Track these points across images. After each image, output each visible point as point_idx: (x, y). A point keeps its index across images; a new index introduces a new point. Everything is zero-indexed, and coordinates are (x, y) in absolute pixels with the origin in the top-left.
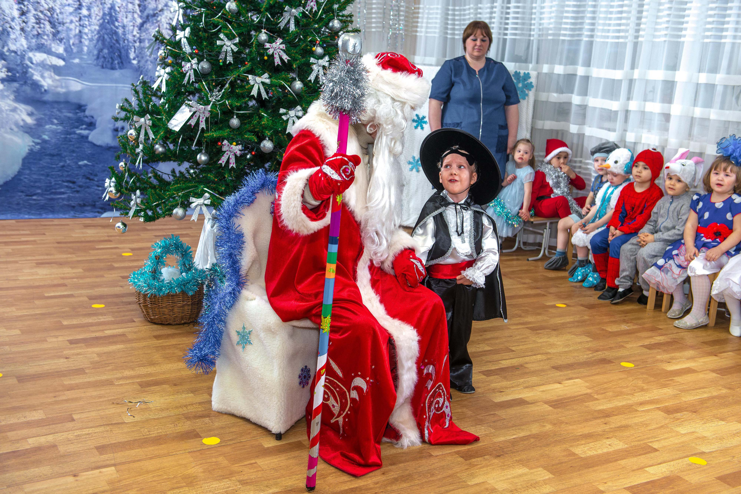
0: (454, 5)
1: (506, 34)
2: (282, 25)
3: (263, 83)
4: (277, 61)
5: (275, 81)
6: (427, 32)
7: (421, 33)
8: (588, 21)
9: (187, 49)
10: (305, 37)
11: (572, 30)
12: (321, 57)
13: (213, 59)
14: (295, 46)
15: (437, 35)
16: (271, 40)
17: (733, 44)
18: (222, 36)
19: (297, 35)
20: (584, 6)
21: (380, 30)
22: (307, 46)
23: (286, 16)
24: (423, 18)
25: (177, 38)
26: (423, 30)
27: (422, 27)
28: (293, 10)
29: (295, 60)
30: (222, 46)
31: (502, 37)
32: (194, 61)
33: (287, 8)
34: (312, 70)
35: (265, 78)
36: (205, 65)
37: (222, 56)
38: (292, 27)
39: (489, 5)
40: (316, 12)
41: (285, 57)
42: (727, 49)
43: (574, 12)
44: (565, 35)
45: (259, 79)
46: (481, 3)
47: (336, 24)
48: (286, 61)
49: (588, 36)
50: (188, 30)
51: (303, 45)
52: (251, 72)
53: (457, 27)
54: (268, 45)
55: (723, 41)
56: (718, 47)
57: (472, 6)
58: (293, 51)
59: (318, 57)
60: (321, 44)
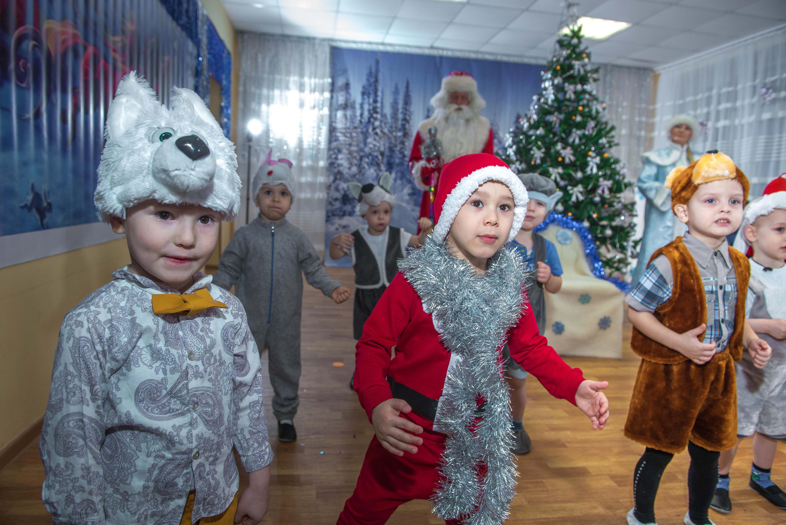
2: (571, 140)
3: (559, 174)
4: (567, 161)
5: (566, 171)
9: (513, 158)
10: (585, 147)
12: (595, 158)
13: (528, 162)
16: (564, 148)
18: (534, 148)
19: (579, 146)
22: (586, 152)
23: (574, 135)
25: (508, 153)
28: (578, 132)
29: (578, 160)
30: (533, 155)
32: (518, 163)
33: (574, 130)
34: (588, 165)
35: (560, 170)
36: (523, 166)
37: (534, 160)
38: (577, 141)
40: (591, 135)
41: (573, 158)
45: (556, 170)
47: (603, 141)
48: (573, 161)
50: (514, 147)
51: (583, 152)
52: (552, 166)
54: (562, 151)
58: (578, 155)
59: (593, 158)
60: (594, 151)
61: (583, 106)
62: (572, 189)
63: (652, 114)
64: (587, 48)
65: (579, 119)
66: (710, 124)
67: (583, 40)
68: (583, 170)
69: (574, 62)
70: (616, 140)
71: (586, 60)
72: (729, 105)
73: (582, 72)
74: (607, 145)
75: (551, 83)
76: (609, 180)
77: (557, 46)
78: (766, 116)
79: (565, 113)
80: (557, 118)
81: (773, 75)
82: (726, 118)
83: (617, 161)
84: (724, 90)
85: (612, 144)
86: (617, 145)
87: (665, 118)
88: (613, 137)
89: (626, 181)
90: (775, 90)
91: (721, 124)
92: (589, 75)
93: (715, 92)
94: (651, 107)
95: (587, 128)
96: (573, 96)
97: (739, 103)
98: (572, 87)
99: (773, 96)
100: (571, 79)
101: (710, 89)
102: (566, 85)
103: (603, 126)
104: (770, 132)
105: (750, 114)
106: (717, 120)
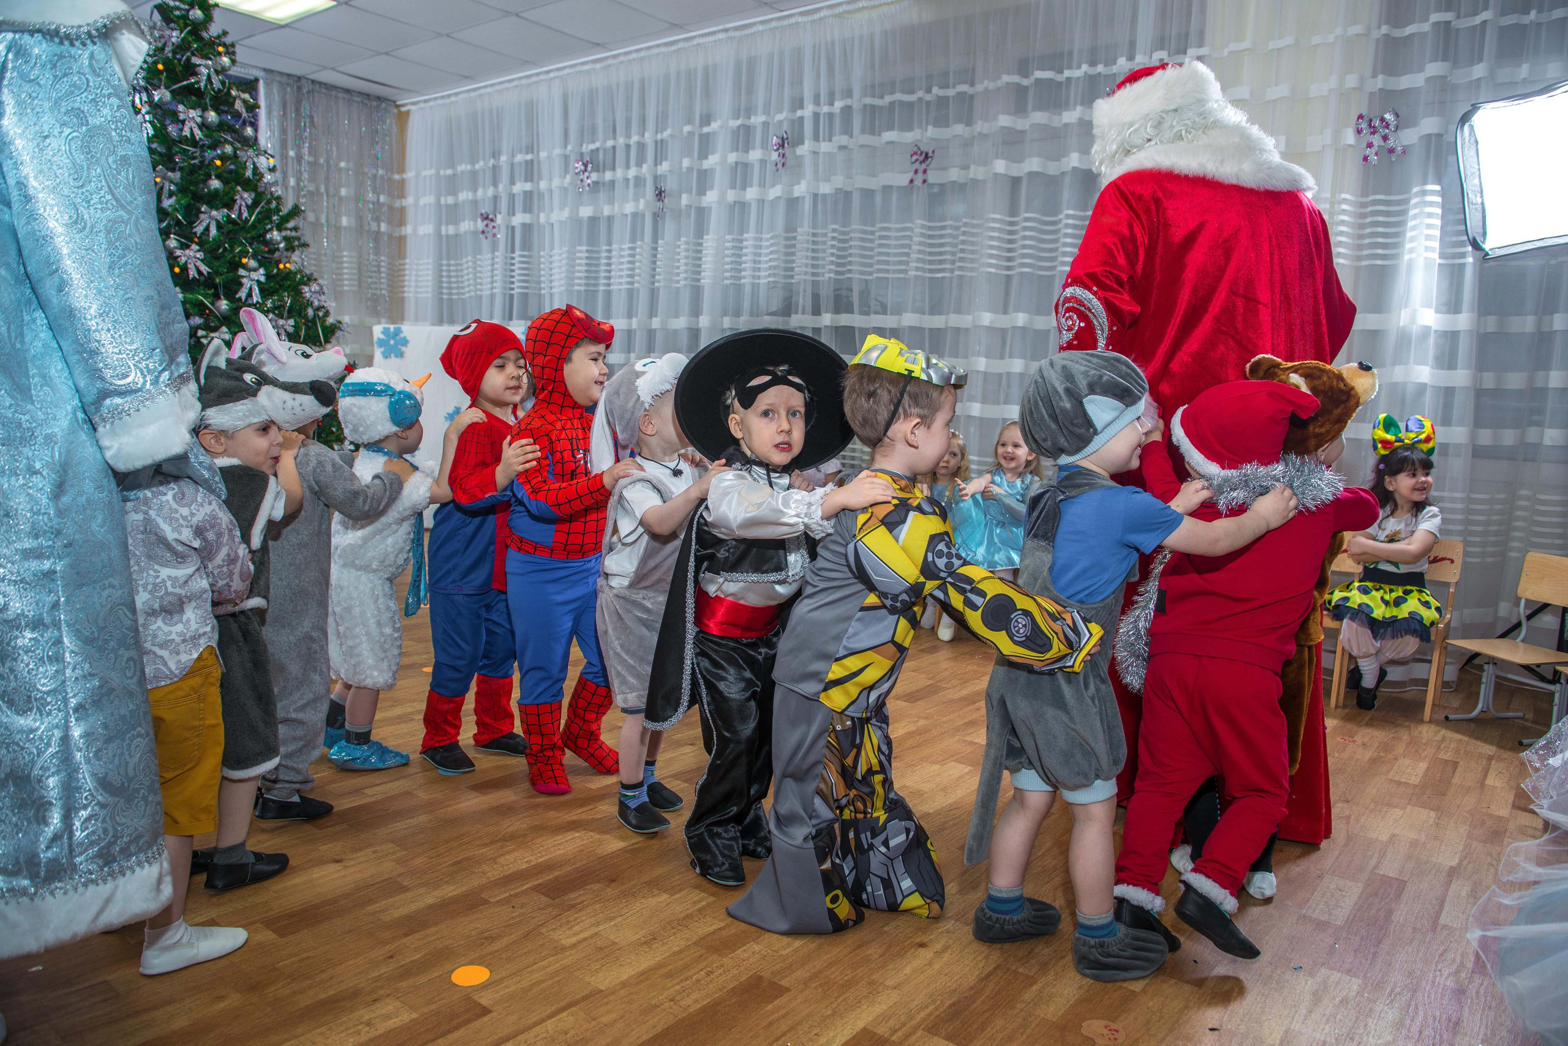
0: (448, 259)
1: (512, 289)
2: (199, 229)
4: (192, 273)
5: (192, 296)
6: (416, 292)
7: (410, 293)
8: (603, 268)
10: (232, 247)
11: (587, 278)
12: (255, 270)
14: (218, 258)
15: (429, 295)
16: (184, 246)
17: (753, 284)
19: (218, 244)
20: (598, 252)
21: (355, 289)
22: (235, 256)
23: (204, 219)
24: (410, 275)
26: (412, 289)
27: (410, 286)
28: (214, 213)
29: (217, 273)
31: (508, 292)
33: (206, 208)
34: (241, 285)
38: (213, 231)
39: (489, 256)
40: (247, 220)
41: (204, 269)
42: (748, 289)
43: (587, 258)
44: (580, 285)
46: (480, 254)
47: (274, 235)
48: (205, 273)
49: (605, 285)
51: (229, 256)
53: (453, 285)
54: (178, 253)
55: (743, 281)
56: (739, 288)
57: (469, 258)
58: (216, 263)
59: (250, 270)
60: (254, 256)
61: (223, 158)
62: (206, 337)
63: (399, 189)
64: (225, 33)
65: (215, 184)
66: (499, 219)
67: (216, 14)
68: (231, 295)
69: (196, 60)
70: (307, 236)
71: (226, 60)
72: (528, 186)
73: (217, 84)
74: (282, 245)
75: (145, 98)
76: (289, 318)
77: (157, 17)
78: (586, 212)
79: (181, 169)
80: (164, 178)
81: (593, 142)
82: (525, 211)
83: (309, 279)
84: (519, 158)
85: (296, 243)
86: (305, 245)
87: (423, 201)
88: (296, 229)
89: (330, 320)
90: (596, 169)
91: (519, 219)
92: (234, 93)
93: (503, 158)
94: (397, 177)
95: (236, 207)
96: (198, 134)
97: (543, 185)
98: (193, 113)
99: (594, 176)
100: (193, 95)
101: (496, 154)
102: (181, 108)
103: (274, 204)
104: (593, 240)
105: (562, 209)
106: (512, 212)
